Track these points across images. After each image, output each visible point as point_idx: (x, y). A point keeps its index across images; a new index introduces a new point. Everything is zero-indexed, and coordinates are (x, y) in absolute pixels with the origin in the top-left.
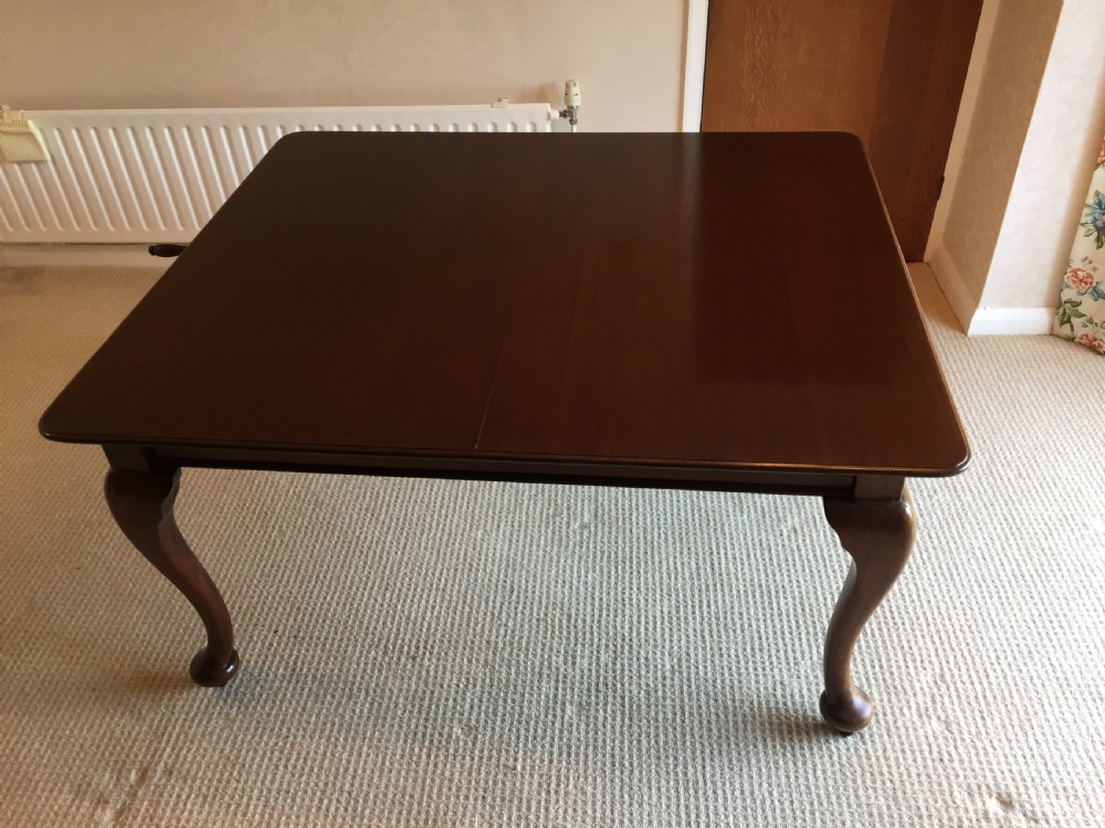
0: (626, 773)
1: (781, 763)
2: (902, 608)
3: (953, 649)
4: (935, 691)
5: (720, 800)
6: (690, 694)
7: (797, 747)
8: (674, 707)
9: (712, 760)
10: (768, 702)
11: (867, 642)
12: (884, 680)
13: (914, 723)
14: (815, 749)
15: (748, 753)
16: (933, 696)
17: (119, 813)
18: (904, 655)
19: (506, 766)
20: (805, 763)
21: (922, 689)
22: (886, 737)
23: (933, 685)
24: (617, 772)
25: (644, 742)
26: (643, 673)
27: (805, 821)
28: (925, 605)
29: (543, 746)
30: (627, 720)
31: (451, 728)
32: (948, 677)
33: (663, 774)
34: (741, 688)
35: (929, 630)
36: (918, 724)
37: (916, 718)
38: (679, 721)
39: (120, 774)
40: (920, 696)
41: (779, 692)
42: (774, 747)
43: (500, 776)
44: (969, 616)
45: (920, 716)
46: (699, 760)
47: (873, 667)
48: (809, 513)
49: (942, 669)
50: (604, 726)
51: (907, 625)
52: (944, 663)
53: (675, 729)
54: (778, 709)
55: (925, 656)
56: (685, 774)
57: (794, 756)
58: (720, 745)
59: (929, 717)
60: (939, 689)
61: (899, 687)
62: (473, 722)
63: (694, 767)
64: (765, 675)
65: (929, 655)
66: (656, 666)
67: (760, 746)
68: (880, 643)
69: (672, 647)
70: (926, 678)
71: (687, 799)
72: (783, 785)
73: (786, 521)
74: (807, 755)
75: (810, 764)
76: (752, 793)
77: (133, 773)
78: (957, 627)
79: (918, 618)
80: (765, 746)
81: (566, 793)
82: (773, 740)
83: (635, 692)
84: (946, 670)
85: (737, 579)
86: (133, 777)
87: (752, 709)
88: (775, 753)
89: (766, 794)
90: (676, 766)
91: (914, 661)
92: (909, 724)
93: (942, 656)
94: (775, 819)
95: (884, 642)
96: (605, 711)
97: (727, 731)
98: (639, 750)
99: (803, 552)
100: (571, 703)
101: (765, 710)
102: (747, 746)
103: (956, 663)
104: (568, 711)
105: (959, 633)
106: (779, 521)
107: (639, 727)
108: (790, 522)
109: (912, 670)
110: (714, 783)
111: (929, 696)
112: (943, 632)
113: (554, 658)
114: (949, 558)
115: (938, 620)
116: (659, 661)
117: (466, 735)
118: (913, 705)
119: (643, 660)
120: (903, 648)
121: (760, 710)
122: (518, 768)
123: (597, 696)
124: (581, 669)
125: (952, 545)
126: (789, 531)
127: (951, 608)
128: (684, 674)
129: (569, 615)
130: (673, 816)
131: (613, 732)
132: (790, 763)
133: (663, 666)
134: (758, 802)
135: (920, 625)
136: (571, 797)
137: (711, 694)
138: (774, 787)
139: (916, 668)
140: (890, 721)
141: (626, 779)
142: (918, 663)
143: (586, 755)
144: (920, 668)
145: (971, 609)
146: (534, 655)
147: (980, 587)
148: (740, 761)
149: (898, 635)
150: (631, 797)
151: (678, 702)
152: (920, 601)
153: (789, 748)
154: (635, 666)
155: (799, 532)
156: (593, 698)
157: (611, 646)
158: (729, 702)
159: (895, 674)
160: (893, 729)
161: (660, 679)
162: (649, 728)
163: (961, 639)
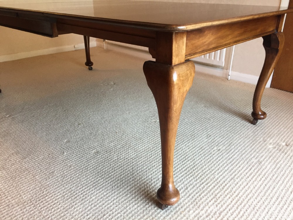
0: (86, 170)
1: (128, 196)
2: (232, 186)
3: (237, 208)
4: (212, 214)
5: (98, 192)
6: (128, 166)
7: (139, 196)
9: (111, 182)
10: (147, 180)
11: (204, 187)
12: (196, 199)
13: (190, 216)
14: (144, 200)
15: (123, 187)
16: (209, 215)
18: (214, 198)
19: (64, 152)
20: (135, 201)
21: (207, 210)
22: (173, 213)
23: (214, 212)
24: (84, 169)
25: (100, 168)
26: (123, 154)
27: (113, 213)
28: (243, 191)
29: (77, 154)
30: (103, 161)
31: (66, 139)
32: (223, 214)
33: (94, 176)
34: (144, 173)
35: (235, 198)
37: (193, 216)
38: (116, 169)
40: (203, 212)
41: (155, 180)
42: (132, 191)
44: (259, 204)
46: (107, 180)
47: (197, 193)
48: (231, 149)
49: (224, 210)
50: (97, 159)
51: (227, 192)
52: (228, 209)
53: (112, 169)
55: (222, 203)
56: (99, 180)
57: (135, 197)
58: (118, 180)
60: (214, 215)
61: (198, 204)
62: (71, 141)
63: (104, 180)
64: (156, 174)
65: (224, 204)
66: (129, 155)
68: (209, 189)
69: (139, 154)
70: (214, 209)
71: (90, 186)
72: (120, 201)
73: (219, 147)
74: (139, 199)
75: (136, 202)
76: (109, 196)
79: (235, 192)
82: (135, 189)
83: (115, 157)
84: (226, 211)
85: (182, 151)
87: (140, 179)
88: (130, 192)
89: (112, 199)
90: (100, 177)
91: (215, 202)
92: (187, 215)
93: (229, 207)
94: (105, 206)
95: (211, 190)
96: (102, 156)
97: (125, 179)
98: (96, 168)
99: (214, 156)
100: (97, 150)
101: (144, 181)
102: (125, 185)
103: (233, 212)
104: (93, 151)
105: (247, 206)
106: (217, 146)
107: (104, 164)
109: (211, 203)
110: (103, 187)
111: (207, 214)
112: (240, 201)
113: (107, 140)
114: (274, 185)
115: (243, 197)
116: (131, 155)
117: (66, 142)
118: (197, 212)
119: (127, 152)
120: (216, 196)
121: (142, 180)
122: (65, 154)
123: (105, 152)
124: (110, 145)
125: (281, 182)
126: (217, 149)
127: (254, 197)
128: (133, 161)
129: (124, 135)
130: (81, 186)
131: (96, 161)
132: (131, 198)
133: (131, 156)
134: (107, 199)
135: (233, 194)
136: (66, 166)
137: (134, 169)
138: (118, 199)
139: (213, 204)
140: (181, 210)
141: (84, 171)
142: (216, 203)
143: (83, 161)
144: (215, 205)
145: (264, 203)
146: (104, 137)
147: (277, 199)
148: (118, 187)
149: (219, 192)
150: (79, 175)
151: (122, 165)
152: (243, 189)
153: (136, 194)
154: (123, 152)
155: (220, 151)
156: (103, 152)
157: (124, 145)
158: (136, 173)
159: (202, 200)
160: (179, 213)
161: (125, 158)
162: (106, 165)
163: (246, 208)
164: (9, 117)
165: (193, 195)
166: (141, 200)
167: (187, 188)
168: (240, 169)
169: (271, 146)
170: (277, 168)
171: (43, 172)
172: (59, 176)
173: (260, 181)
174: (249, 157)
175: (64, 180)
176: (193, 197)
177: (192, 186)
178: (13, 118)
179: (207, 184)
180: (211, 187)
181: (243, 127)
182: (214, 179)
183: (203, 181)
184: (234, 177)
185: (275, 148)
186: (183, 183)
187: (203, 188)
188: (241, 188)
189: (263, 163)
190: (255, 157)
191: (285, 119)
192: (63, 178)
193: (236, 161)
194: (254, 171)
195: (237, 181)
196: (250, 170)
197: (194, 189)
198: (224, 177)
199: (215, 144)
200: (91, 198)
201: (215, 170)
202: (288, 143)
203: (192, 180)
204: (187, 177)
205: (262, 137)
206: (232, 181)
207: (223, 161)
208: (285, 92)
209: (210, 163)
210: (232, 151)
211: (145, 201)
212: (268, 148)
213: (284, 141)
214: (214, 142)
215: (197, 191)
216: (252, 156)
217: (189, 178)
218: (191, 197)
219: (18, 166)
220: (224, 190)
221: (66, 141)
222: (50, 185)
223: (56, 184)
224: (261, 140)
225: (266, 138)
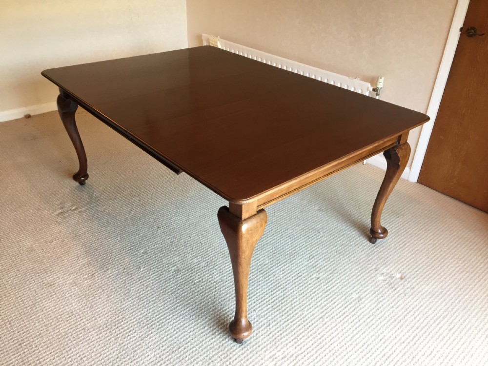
0: (163, 293)
1: (206, 328)
2: (319, 326)
3: (316, 352)
4: (289, 356)
5: (175, 321)
6: (210, 291)
7: (217, 329)
8: (201, 290)
9: (189, 311)
10: (229, 312)
11: (288, 324)
12: (275, 339)
15: (201, 318)
17: (61, 213)
18: (295, 338)
19: (140, 267)
20: (212, 335)
21: (284, 352)
22: (249, 352)
23: (291, 354)
24: (161, 291)
25: (179, 291)
26: (206, 276)
27: (188, 347)
28: (329, 333)
29: (155, 270)
30: (183, 283)
31: (142, 249)
32: (300, 357)
33: (171, 302)
34: (227, 302)
35: (317, 341)
36: (266, 359)
37: (268, 356)
38: (196, 294)
39: (72, 205)
40: (280, 353)
42: (211, 323)
43: (135, 268)
44: (341, 350)
45: (270, 358)
46: (186, 307)
47: (278, 332)
48: (333, 277)
49: (302, 353)
50: (176, 279)
51: (311, 332)
52: (306, 353)
53: (192, 295)
54: (228, 316)
55: (302, 345)
56: (177, 307)
57: (213, 330)
58: (197, 309)
59: (273, 360)
60: (290, 357)
61: (277, 344)
62: (148, 252)
63: (182, 308)
65: (304, 346)
66: (212, 277)
67: (207, 320)
68: (292, 328)
69: (225, 276)
70: (292, 350)
71: (167, 313)
72: (197, 334)
73: (319, 274)
75: (213, 336)
76: (186, 327)
77: (75, 207)
78: (331, 348)
79: (319, 334)
80: (209, 321)
81: (143, 285)
82: (214, 321)
83: (197, 278)
84: (303, 355)
85: (274, 276)
86: (73, 208)
87: (220, 309)
88: (208, 325)
89: (189, 331)
90: (178, 303)
91: (295, 343)
92: (262, 356)
93: (308, 350)
94: (181, 338)
95: (294, 329)
96: (182, 276)
97: (205, 308)
98: (175, 292)
99: (309, 286)
100: (177, 267)
101: (224, 312)
102: (204, 316)
103: (310, 357)
104: (173, 268)
105: (328, 351)
106: (317, 272)
107: (184, 287)
108: (320, 275)
109: (290, 345)
110: (180, 316)
111: (283, 356)
112: (322, 345)
113: (190, 254)
114: (365, 329)
115: (327, 341)
116: (215, 277)
117: (143, 253)
118: (273, 353)
119: (211, 273)
120: (298, 336)
121: (223, 311)
122: (142, 270)
123: (185, 271)
124: (192, 262)
125: (374, 326)
126: (315, 277)
127: (338, 342)
128: (217, 285)
129: (210, 247)
130: (158, 313)
131: (176, 282)
132: (209, 331)
133: (215, 279)
134: (184, 331)
135: (316, 336)
136: (142, 286)
137: (216, 296)
138: (194, 332)
139: (293, 345)
140: (258, 350)
141: (161, 295)
142: (296, 345)
143: (161, 281)
144: (294, 347)
145: (346, 349)
146: (186, 249)
147: (363, 346)
148: (196, 317)
149: (303, 332)
150: (155, 299)
151: (204, 290)
152: (329, 330)
153: (215, 327)
154: (207, 273)
155: (319, 280)
156: (184, 270)
157: (209, 263)
158: (217, 302)
159: (282, 340)
160: (254, 352)
161: (208, 281)
162: (186, 289)
163: (325, 352)
164: (75, 210)
165: (273, 333)
166: (218, 335)
167: (269, 325)
168: (334, 306)
169: (382, 278)
170: (376, 308)
171: (118, 292)
172: (135, 298)
173: (351, 322)
174: (350, 290)
175: (140, 303)
176: (273, 336)
177: (276, 322)
178: (80, 212)
179: (291, 322)
180: (295, 326)
181: (357, 246)
182: (302, 317)
183: (289, 318)
184: (324, 316)
185: (386, 280)
186: (267, 318)
187: (286, 326)
188: (327, 330)
189: (363, 300)
190: (357, 292)
191: (416, 238)
192: (138, 301)
193: (333, 295)
194: (349, 310)
195: (326, 320)
196: (345, 308)
197: (277, 326)
198: (313, 314)
199: (316, 269)
200: (168, 327)
201: (306, 305)
202: (404, 275)
203: (277, 315)
204: (273, 312)
205: (375, 264)
206: (321, 320)
207: (318, 294)
208: (435, 191)
209: (302, 295)
210: (333, 281)
211: (223, 336)
212: (377, 280)
213: (401, 272)
214: (316, 266)
215: (279, 329)
216: (355, 289)
217: (275, 312)
218: (271, 335)
219: (91, 282)
220: (309, 330)
221: (142, 251)
222: (126, 308)
223: (131, 308)
224: (373, 268)
225: (379, 266)
